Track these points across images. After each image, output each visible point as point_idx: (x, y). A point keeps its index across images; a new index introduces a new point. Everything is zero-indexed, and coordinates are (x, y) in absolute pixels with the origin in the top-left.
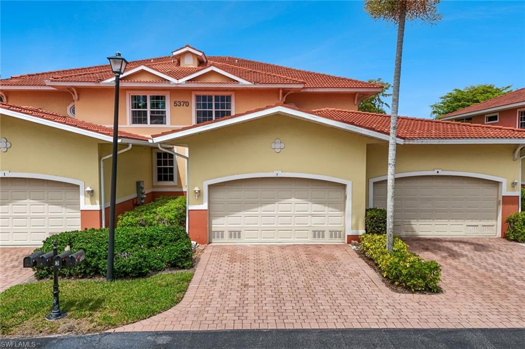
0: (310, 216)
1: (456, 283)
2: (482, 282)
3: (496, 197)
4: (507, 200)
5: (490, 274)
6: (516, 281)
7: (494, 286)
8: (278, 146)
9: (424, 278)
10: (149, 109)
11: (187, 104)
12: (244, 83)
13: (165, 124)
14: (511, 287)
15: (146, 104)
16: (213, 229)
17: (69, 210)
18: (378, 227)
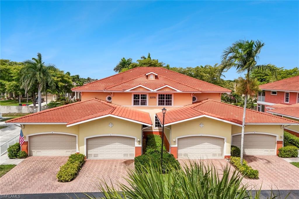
0: (212, 149)
1: (262, 176)
2: (270, 175)
3: (275, 141)
4: (279, 142)
5: (272, 172)
6: (280, 174)
7: (273, 177)
8: (202, 125)
9: (254, 175)
10: (140, 100)
11: (155, 98)
12: (178, 91)
13: (146, 105)
14: (278, 177)
15: (139, 98)
16: (178, 153)
17: (130, 146)
18: (236, 154)
